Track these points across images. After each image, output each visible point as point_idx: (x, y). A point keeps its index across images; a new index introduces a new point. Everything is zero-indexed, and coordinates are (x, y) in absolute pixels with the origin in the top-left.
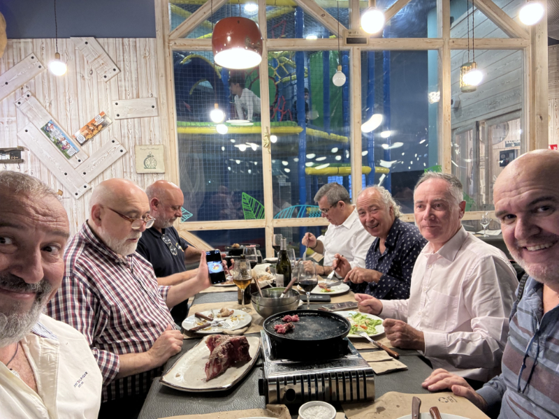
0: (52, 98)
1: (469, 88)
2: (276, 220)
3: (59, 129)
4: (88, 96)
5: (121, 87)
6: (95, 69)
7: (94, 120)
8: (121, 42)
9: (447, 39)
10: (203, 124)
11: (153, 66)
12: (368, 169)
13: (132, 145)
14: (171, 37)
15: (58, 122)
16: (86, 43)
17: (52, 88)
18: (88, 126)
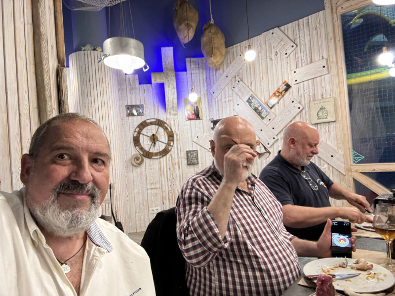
0: (252, 79)
3: (257, 100)
4: (275, 72)
5: (298, 58)
6: (279, 50)
7: (279, 88)
8: (297, 23)
10: (373, 71)
13: (307, 101)
14: (339, 4)
15: (256, 95)
16: (273, 33)
17: (252, 72)
18: (275, 94)
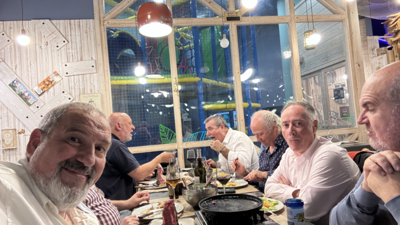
0: (17, 62)
1: (310, 47)
2: (185, 144)
3: (23, 85)
4: (44, 60)
5: (69, 53)
6: (50, 41)
7: (49, 77)
8: (69, 22)
9: (293, 16)
10: (129, 77)
11: (93, 38)
12: (247, 105)
13: (77, 94)
14: (106, 18)
15: (22, 80)
16: (43, 23)
17: (17, 56)
18: (44, 82)
